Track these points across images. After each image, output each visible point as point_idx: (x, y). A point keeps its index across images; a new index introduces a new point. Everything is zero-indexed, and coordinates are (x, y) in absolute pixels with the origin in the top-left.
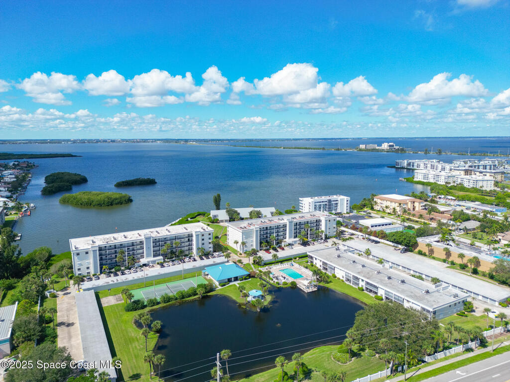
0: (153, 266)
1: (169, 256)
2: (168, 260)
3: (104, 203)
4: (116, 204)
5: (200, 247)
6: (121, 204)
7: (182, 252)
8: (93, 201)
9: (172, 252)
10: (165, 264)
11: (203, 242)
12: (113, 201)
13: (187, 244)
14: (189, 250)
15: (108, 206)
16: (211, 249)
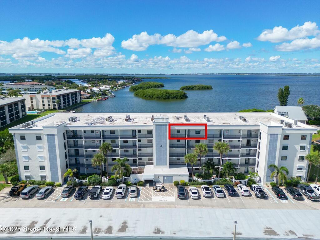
0: (163, 190)
1: (203, 170)
2: (200, 180)
3: (162, 97)
4: (172, 98)
5: (276, 164)
6: (177, 99)
7: (231, 167)
8: (154, 95)
9: (210, 164)
10: (191, 189)
11: (285, 153)
12: (170, 95)
13: (244, 151)
14: (247, 163)
15: (165, 99)
16: (303, 173)
